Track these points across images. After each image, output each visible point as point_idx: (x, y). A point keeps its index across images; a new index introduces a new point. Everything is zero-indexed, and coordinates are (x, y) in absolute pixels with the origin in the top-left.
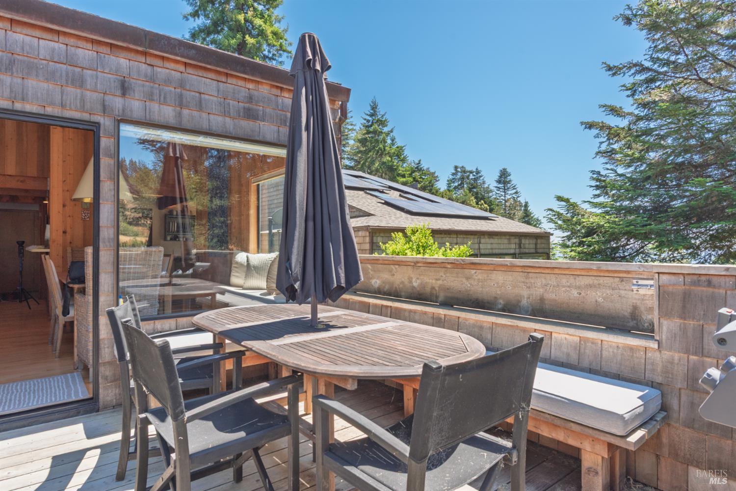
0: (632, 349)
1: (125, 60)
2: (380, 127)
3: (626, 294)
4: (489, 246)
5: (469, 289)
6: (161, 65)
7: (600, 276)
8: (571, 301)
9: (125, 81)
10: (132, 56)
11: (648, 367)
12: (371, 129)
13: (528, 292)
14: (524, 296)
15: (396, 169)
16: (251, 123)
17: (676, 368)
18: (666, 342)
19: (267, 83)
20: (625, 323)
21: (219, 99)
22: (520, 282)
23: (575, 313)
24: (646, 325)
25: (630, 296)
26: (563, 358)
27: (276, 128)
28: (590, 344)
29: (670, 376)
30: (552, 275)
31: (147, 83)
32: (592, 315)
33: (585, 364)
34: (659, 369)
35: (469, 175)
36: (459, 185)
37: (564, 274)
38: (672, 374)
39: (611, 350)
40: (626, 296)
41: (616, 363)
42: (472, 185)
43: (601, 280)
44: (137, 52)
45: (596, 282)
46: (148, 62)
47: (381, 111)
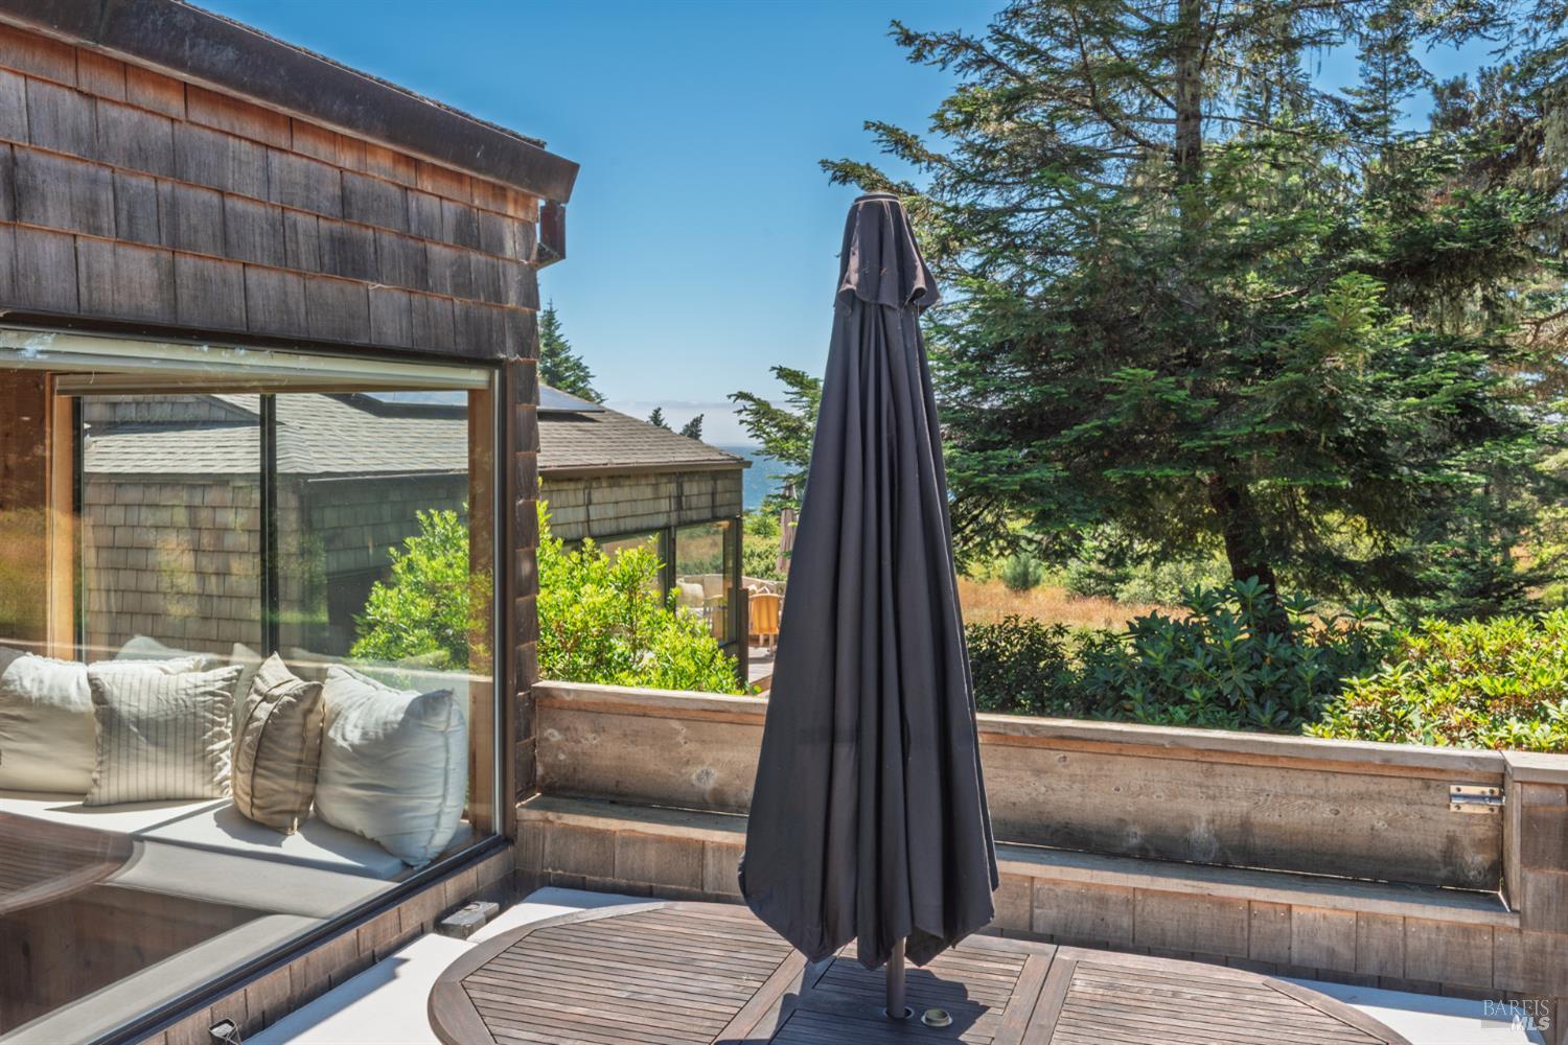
0: (1467, 931)
1: (11, 77)
3: (1435, 814)
4: (611, 512)
5: (1041, 798)
6: (120, 96)
7: (1382, 776)
8: (1315, 828)
9: (14, 159)
10: (36, 60)
11: (1500, 964)
13: (1211, 807)
14: (1199, 818)
16: (349, 288)
17: (1549, 962)
18: (1533, 914)
19: (385, 149)
20: (1431, 872)
21: (270, 210)
22: (1189, 785)
23: (1325, 854)
24: (1472, 873)
25: (1443, 819)
26: (1322, 962)
27: (404, 298)
28: (1380, 926)
29: (1539, 977)
30: (1271, 771)
31: (80, 167)
32: (1362, 857)
33: (1371, 968)
34: (1519, 966)
37: (1302, 770)
38: (1543, 973)
39: (1424, 936)
40: (1435, 817)
41: (1436, 962)
43: (1385, 786)
44: (52, 46)
45: (1372, 787)
46: (85, 88)
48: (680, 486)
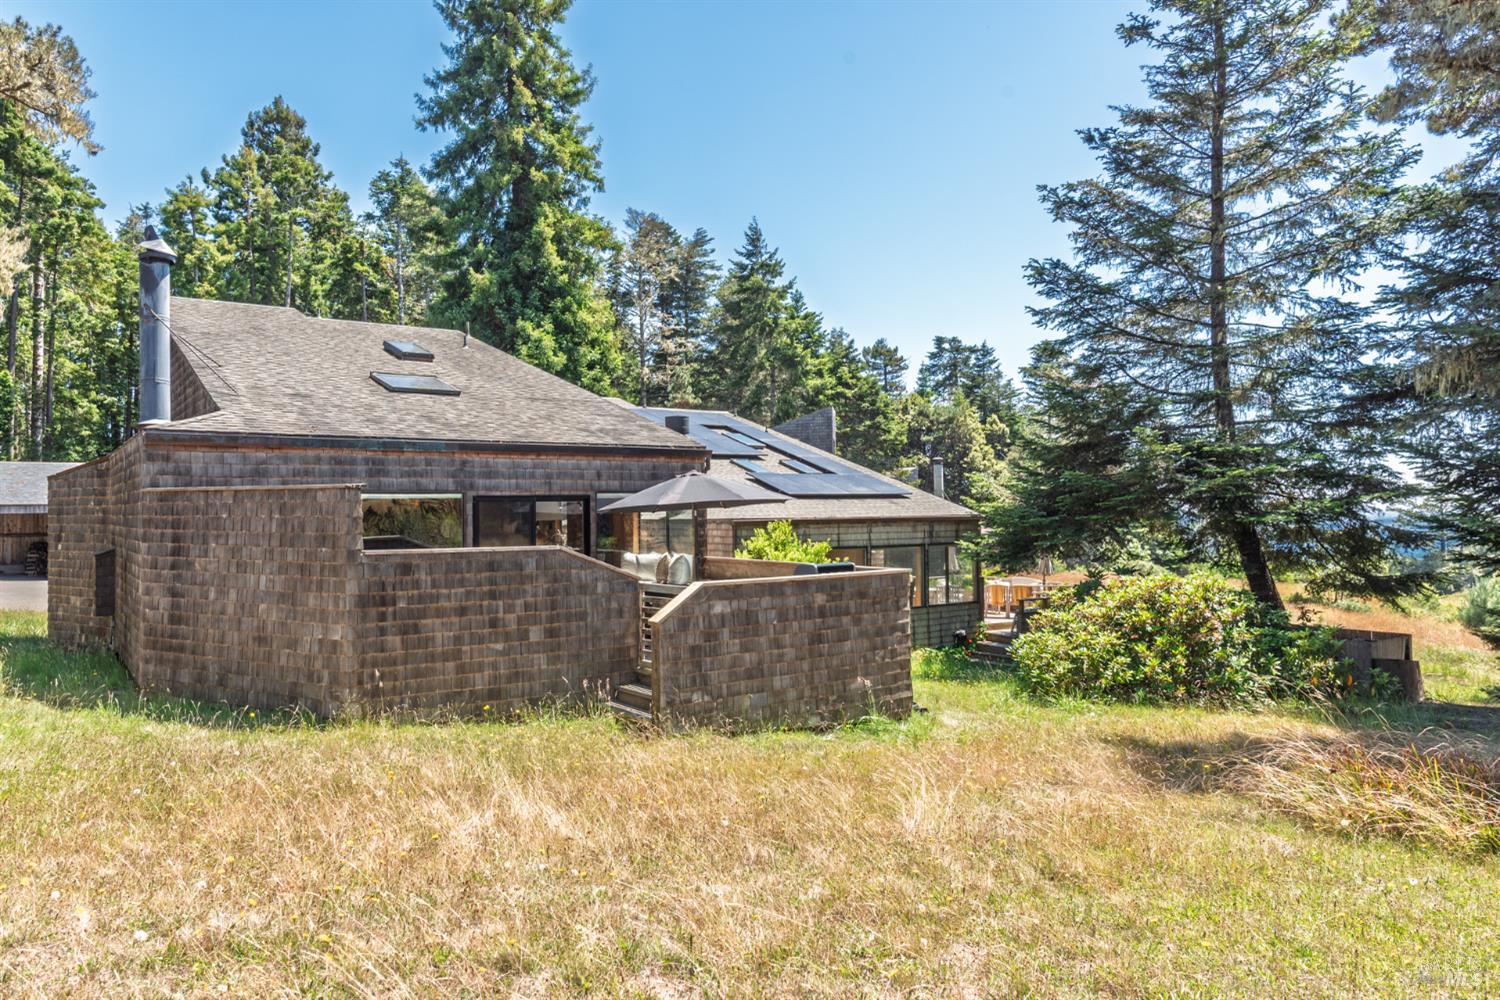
2: (768, 277)
4: (884, 536)
12: (747, 284)
15: (800, 363)
35: (968, 358)
36: (945, 379)
42: (973, 379)
47: (770, 242)
48: (932, 527)
